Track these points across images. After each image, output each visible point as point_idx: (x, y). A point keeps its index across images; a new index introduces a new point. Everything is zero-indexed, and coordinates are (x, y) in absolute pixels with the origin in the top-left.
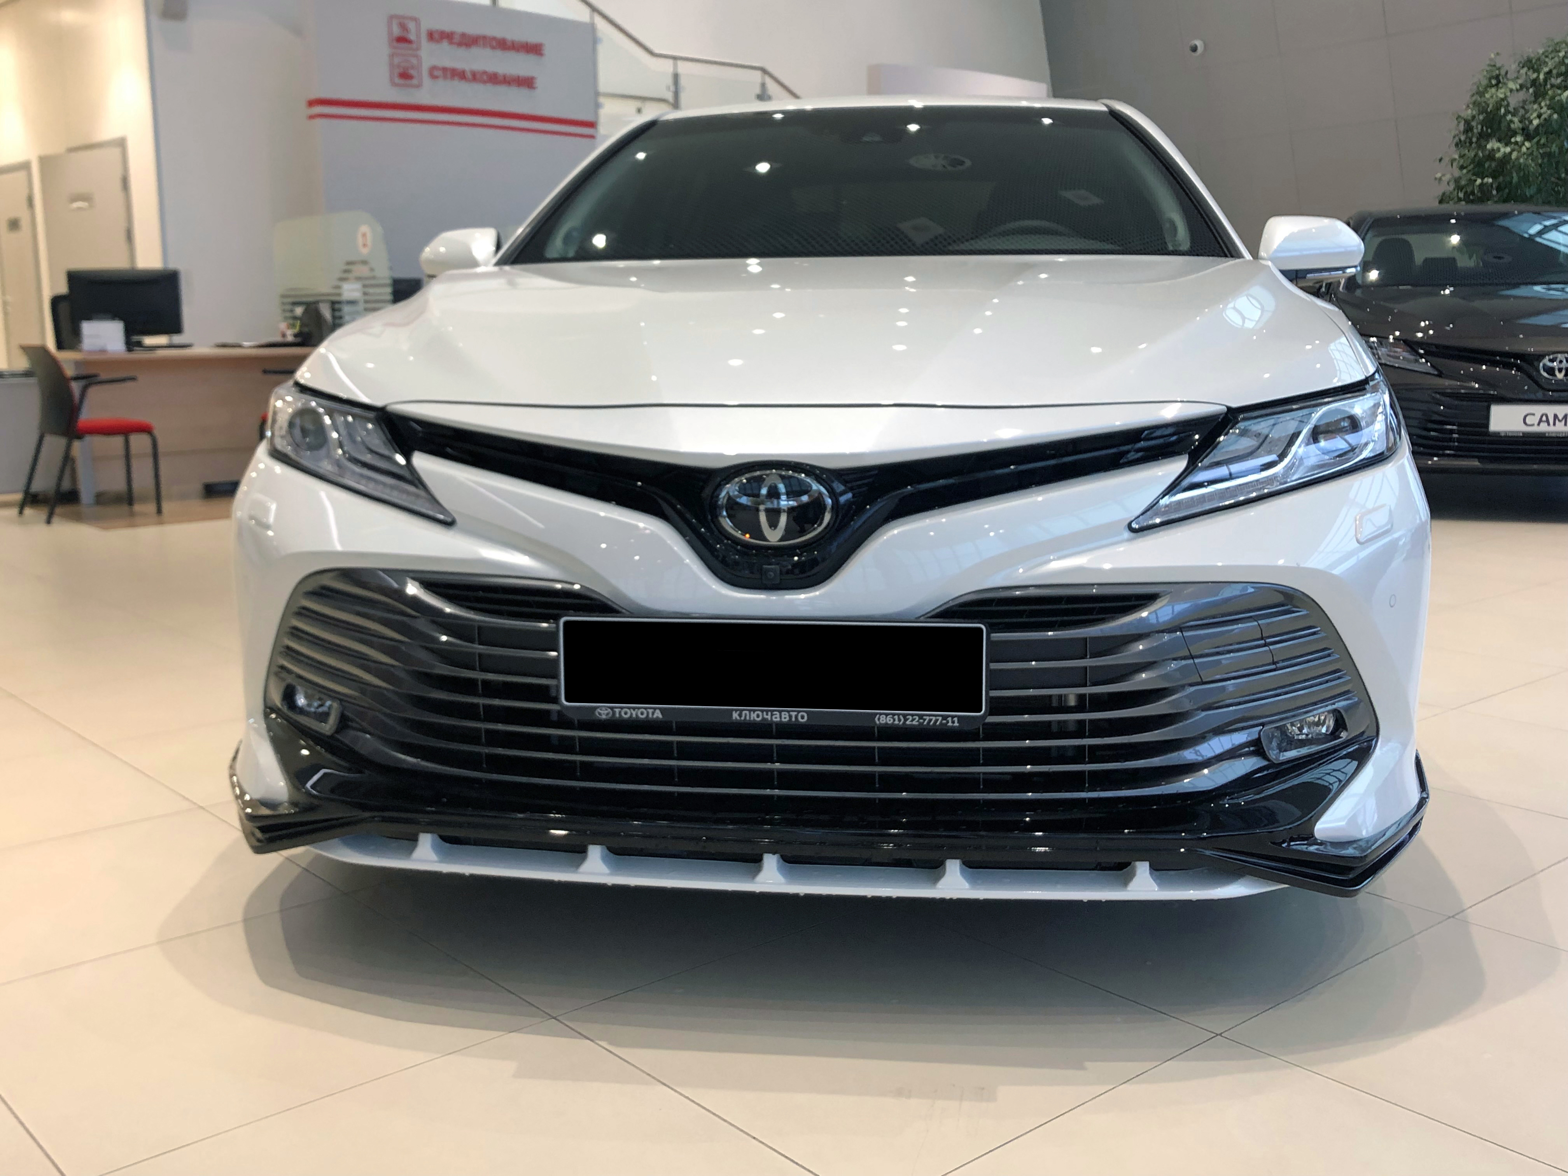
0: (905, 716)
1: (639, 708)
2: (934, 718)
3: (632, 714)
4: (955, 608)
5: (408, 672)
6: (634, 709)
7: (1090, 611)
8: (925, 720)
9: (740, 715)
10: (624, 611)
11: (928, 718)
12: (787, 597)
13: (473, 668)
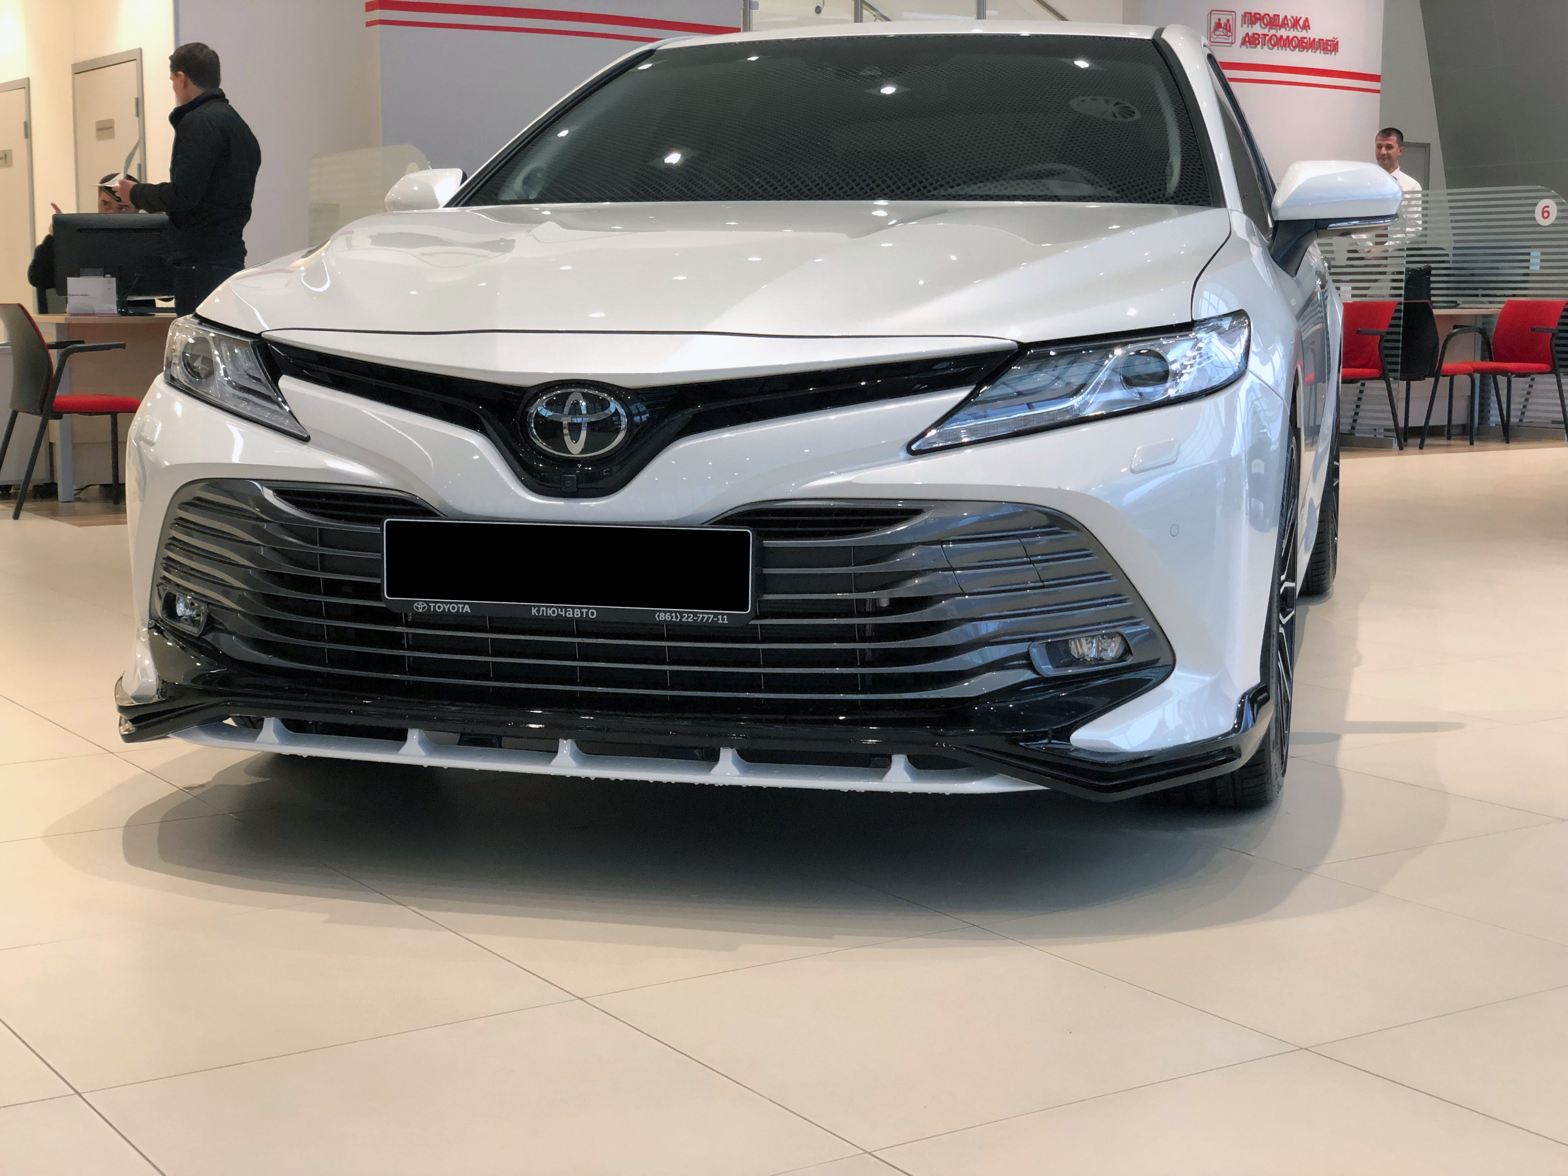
0: (680, 613)
1: (451, 603)
2: (706, 616)
3: (444, 608)
4: (734, 518)
5: (261, 572)
6: (447, 603)
7: (859, 523)
8: (698, 617)
9: (538, 611)
10: (441, 515)
11: (701, 616)
12: (582, 503)
13: (314, 568)
